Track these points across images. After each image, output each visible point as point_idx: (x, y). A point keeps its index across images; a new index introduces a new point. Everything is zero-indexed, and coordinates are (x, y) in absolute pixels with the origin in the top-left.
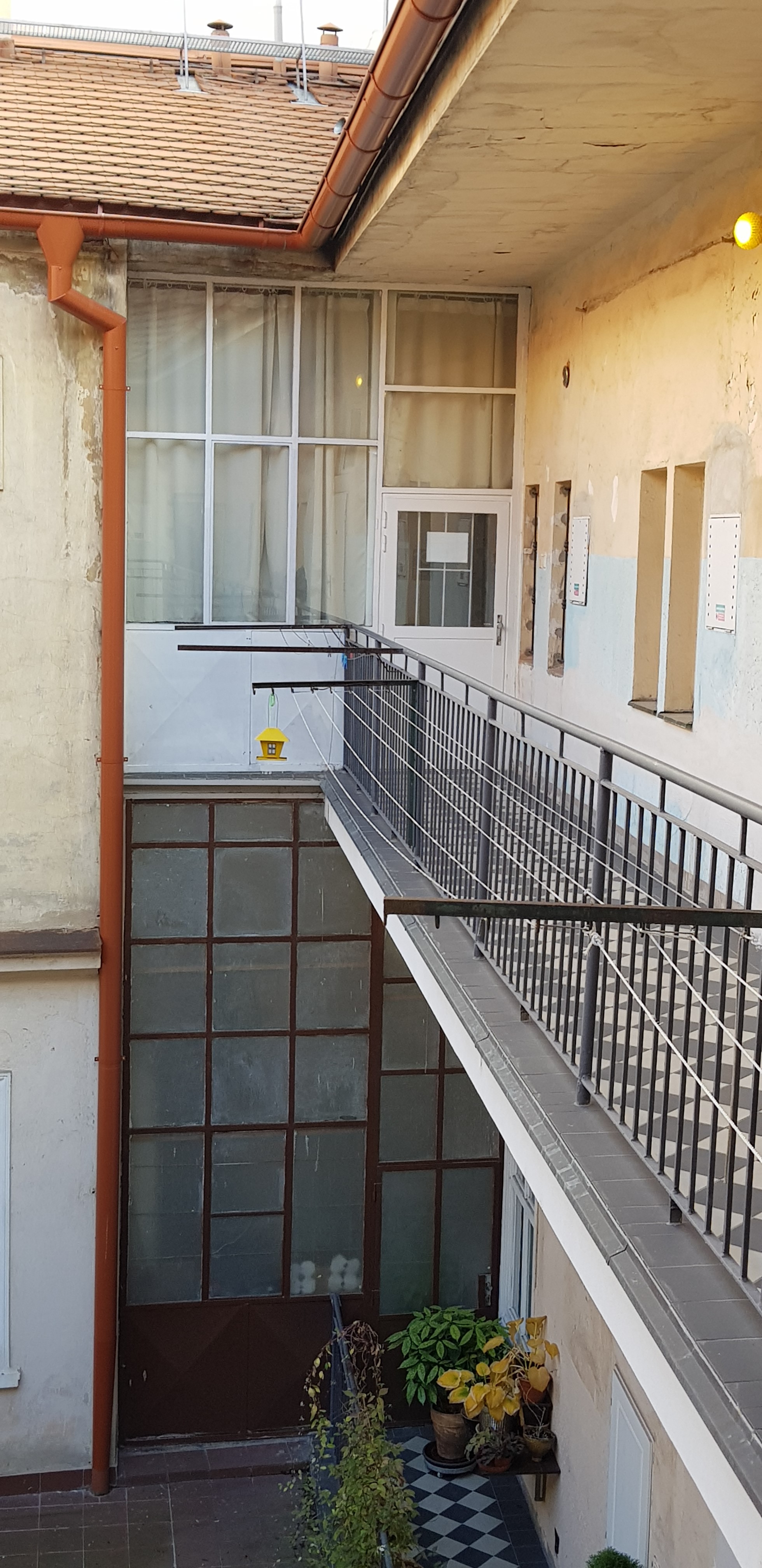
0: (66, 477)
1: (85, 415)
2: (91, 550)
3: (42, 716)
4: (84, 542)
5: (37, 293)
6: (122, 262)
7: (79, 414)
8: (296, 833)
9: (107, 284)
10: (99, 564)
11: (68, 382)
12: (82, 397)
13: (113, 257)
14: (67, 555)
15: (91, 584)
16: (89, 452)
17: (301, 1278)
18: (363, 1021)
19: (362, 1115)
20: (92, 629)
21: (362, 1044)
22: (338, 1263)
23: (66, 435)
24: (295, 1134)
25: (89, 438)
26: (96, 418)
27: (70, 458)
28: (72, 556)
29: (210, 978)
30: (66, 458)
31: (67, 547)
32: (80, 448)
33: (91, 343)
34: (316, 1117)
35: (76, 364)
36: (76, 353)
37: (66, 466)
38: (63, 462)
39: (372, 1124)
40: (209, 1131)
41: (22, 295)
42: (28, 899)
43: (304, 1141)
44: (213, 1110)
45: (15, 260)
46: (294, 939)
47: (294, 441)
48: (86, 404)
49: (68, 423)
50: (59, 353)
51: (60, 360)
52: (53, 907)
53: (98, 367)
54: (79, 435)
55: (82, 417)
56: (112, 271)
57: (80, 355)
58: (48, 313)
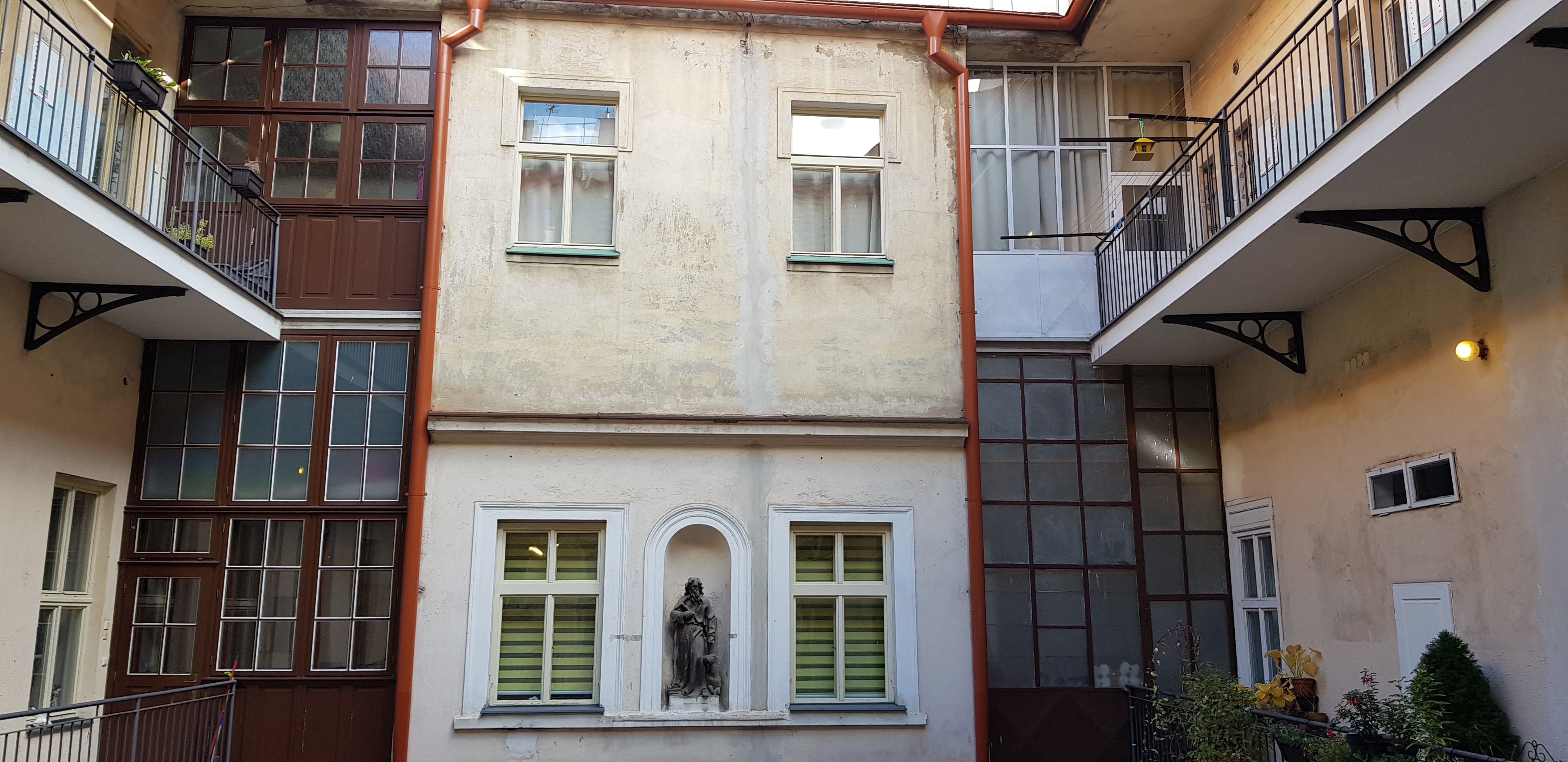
0: (935, 156)
1: (945, 123)
2: (950, 195)
3: (925, 289)
4: (946, 191)
5: (918, 61)
6: (963, 44)
7: (942, 122)
8: (1075, 375)
9: (955, 55)
10: (955, 203)
11: (935, 106)
12: (943, 114)
13: (959, 41)
14: (937, 198)
15: (951, 214)
16: (948, 143)
17: (1100, 677)
18: (1127, 497)
19: (1133, 561)
20: (952, 240)
21: (1127, 514)
22: (1125, 667)
23: (935, 133)
24: (1089, 572)
25: (948, 135)
26: (951, 125)
27: (937, 145)
28: (939, 200)
29: (1026, 465)
30: (935, 146)
31: (937, 194)
32: (943, 140)
33: (947, 86)
34: (1101, 561)
35: (939, 96)
36: (939, 91)
37: (935, 150)
38: (933, 148)
39: (1140, 568)
40: (1033, 568)
41: (910, 62)
42: (920, 398)
43: (1095, 577)
44: (1034, 554)
45: (906, 44)
46: (1078, 443)
47: (1058, 148)
48: (946, 117)
49: (936, 127)
50: (930, 91)
51: (931, 94)
52: (935, 404)
53: (951, 98)
54: (942, 134)
55: (943, 124)
56: (958, 49)
57: (942, 92)
58: (924, 71)
